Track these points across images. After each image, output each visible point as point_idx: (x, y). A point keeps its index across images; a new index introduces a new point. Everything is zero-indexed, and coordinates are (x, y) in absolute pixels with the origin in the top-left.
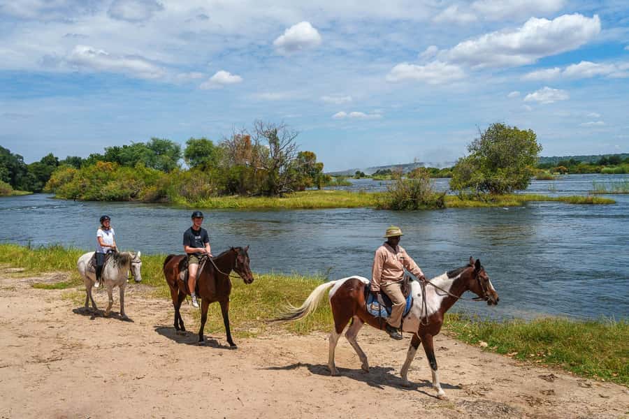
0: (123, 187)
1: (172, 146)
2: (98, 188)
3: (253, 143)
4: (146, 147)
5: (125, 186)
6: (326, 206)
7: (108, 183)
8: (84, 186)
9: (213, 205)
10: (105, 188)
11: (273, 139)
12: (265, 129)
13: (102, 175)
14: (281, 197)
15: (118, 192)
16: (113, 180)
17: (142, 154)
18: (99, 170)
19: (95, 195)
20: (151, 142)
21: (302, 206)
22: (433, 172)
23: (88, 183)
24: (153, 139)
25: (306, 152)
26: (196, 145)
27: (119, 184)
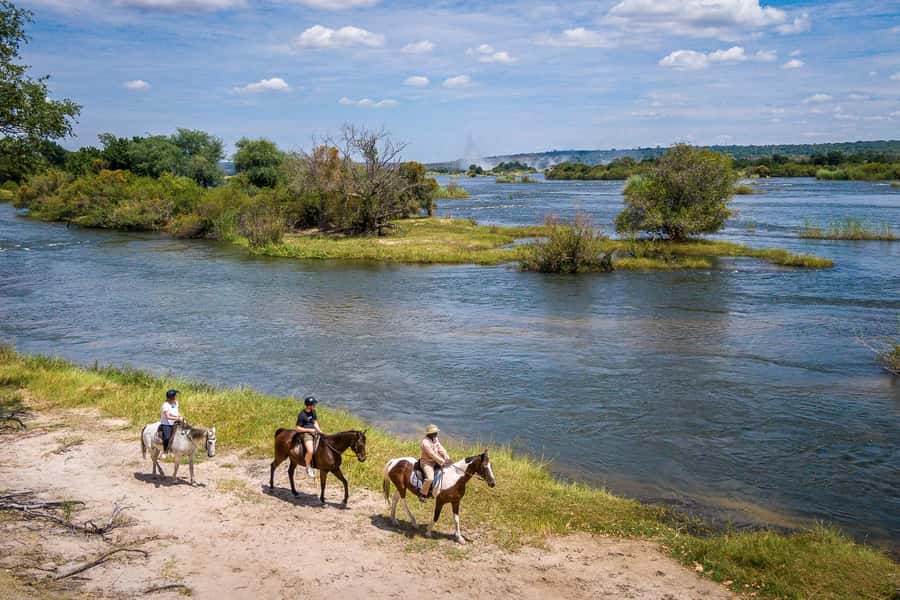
0: (143, 212)
1: (210, 140)
2: (105, 210)
3: (341, 156)
4: (170, 142)
5: (147, 208)
6: (450, 259)
7: (120, 202)
8: (80, 206)
9: (290, 253)
10: (117, 211)
11: (370, 152)
12: (358, 137)
13: (108, 189)
14: (381, 235)
15: (137, 218)
16: (126, 198)
17: (164, 153)
18: (104, 182)
19: (100, 220)
20: (177, 134)
21: (417, 258)
22: (583, 171)
23: (87, 201)
24: (180, 131)
25: (411, 163)
26: (251, 149)
27: (137, 205)
